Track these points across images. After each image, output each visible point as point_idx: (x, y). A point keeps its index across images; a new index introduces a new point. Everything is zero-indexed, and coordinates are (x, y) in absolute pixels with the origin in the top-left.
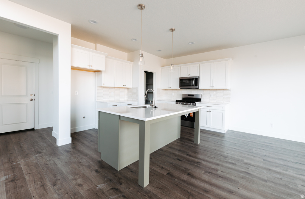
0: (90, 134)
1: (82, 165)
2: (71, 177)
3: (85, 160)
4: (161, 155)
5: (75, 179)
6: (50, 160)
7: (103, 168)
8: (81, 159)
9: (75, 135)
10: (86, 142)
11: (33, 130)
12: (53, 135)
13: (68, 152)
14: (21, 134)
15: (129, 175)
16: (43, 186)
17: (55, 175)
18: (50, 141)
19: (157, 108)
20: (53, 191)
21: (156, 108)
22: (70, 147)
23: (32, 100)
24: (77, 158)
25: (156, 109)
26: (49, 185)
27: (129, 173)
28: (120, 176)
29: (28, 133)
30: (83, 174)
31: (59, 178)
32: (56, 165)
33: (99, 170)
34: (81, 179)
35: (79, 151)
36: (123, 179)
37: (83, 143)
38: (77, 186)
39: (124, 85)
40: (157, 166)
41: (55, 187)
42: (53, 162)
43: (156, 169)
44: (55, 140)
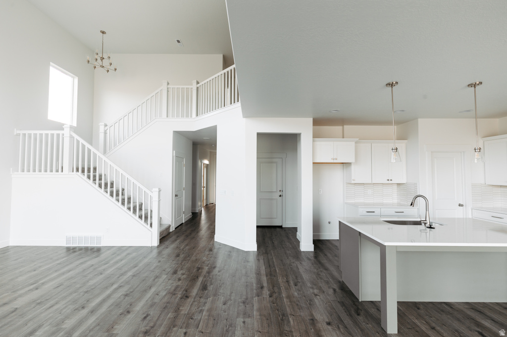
0: (336, 246)
1: (321, 278)
2: (309, 285)
3: (324, 274)
4: (443, 311)
5: (312, 288)
6: (293, 262)
7: (342, 290)
8: (321, 271)
9: (318, 243)
10: (329, 255)
11: (281, 227)
12: (297, 237)
13: (309, 259)
14: (273, 229)
15: (373, 311)
16: (288, 281)
17: (296, 277)
18: (295, 243)
19: (434, 228)
20: (294, 289)
21: (430, 227)
22: (312, 255)
23: (280, 196)
24: (317, 270)
25: (432, 230)
26: (292, 283)
27: (373, 309)
28: (360, 307)
29: (278, 229)
30: (321, 287)
31: (299, 281)
32: (298, 269)
33: (337, 290)
34: (318, 291)
35: (320, 263)
36: (363, 311)
37: (326, 255)
38: (313, 295)
39: (388, 180)
40: (425, 322)
41: (296, 287)
42: (295, 265)
43: (419, 324)
44: (298, 242)
